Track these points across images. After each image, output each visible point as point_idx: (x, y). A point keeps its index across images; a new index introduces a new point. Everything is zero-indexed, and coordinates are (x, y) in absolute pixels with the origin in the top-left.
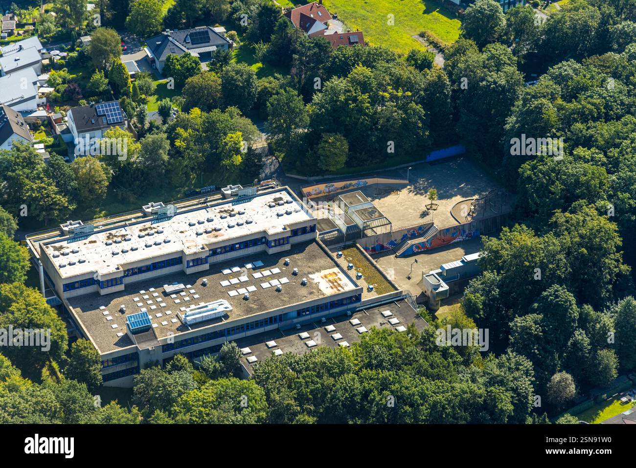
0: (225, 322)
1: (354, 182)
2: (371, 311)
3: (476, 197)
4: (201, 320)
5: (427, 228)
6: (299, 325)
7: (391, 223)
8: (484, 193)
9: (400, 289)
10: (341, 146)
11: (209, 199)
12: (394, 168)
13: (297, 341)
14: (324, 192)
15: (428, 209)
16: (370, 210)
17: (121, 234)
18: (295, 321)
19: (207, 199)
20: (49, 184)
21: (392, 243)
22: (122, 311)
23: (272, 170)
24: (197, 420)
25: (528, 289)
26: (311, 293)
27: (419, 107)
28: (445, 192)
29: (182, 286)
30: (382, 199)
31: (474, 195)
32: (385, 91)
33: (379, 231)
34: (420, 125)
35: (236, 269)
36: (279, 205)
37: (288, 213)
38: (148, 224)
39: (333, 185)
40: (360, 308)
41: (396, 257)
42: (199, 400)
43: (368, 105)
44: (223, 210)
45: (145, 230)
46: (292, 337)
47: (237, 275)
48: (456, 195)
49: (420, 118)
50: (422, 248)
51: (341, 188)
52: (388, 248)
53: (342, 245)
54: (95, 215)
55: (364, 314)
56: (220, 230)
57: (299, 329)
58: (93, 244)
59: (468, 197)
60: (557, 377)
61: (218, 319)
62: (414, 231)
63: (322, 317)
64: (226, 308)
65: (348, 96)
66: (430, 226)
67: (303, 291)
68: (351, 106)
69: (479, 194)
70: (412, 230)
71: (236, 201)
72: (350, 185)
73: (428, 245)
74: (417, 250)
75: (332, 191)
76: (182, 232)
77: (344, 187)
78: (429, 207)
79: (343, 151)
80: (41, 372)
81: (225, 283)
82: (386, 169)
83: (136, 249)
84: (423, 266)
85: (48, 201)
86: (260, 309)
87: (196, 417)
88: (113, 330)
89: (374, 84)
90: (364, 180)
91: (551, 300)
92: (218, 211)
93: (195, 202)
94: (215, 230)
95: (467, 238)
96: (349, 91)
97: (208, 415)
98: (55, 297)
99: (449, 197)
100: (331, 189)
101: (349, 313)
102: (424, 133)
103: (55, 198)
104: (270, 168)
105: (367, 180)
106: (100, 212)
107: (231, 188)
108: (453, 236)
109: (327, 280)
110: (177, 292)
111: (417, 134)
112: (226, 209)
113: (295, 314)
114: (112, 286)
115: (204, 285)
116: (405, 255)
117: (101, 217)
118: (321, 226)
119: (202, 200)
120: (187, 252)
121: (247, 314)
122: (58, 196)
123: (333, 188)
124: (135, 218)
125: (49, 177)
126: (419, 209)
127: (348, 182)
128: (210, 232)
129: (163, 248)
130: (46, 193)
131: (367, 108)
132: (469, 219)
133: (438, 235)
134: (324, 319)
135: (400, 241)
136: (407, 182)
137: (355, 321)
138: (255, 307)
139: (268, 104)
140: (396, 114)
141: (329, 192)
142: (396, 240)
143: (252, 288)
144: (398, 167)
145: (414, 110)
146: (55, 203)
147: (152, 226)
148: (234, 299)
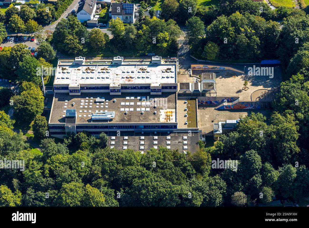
0: (109, 122)
1: (218, 67)
2: (180, 134)
3: (270, 89)
4: (98, 119)
5: (235, 99)
6: (143, 132)
7: (216, 93)
8: (275, 88)
9: (198, 128)
10: (214, 49)
11: (145, 60)
12: (243, 64)
13: (137, 140)
14: (202, 68)
15: (243, 89)
16: (210, 84)
17: (92, 69)
18: (143, 130)
19: (143, 60)
20: (76, 39)
21: (216, 102)
22: (72, 105)
23: (185, 52)
24: (53, 168)
25: (243, 147)
26: (154, 119)
27: (257, 39)
28: (257, 82)
29: (104, 100)
30: (226, 79)
31: (269, 88)
32: (243, 28)
33: (212, 95)
34: (256, 47)
35: (133, 98)
36: (167, 72)
37: (167, 78)
38: (106, 67)
39: (207, 66)
40: (175, 132)
41: (215, 109)
42: (58, 160)
43: (233, 33)
44: (142, 68)
45: (103, 69)
46: (137, 137)
47: (130, 101)
48: (261, 85)
49: (257, 44)
50: (229, 108)
51: (211, 68)
52: (214, 104)
53: (190, 97)
54: (98, 55)
55: (175, 135)
56: (133, 78)
57: (143, 134)
58: (78, 71)
59: (265, 88)
60: (237, 194)
61: (106, 120)
62: (228, 99)
63: (155, 131)
64: (112, 116)
65: (224, 26)
66: (237, 98)
67: (152, 117)
68: (223, 32)
69: (272, 88)
70: (228, 98)
71: (150, 65)
72: (216, 68)
73: (232, 107)
74: (226, 108)
75: (206, 68)
76: (117, 75)
77: (213, 68)
78: (243, 88)
79: (214, 52)
80: (31, 122)
81: (123, 103)
82: (239, 64)
83: (93, 78)
84: (223, 117)
85: (72, 46)
86: (127, 121)
87: (53, 167)
88: (63, 113)
89: (239, 23)
90: (223, 67)
91: (247, 157)
92: (140, 68)
93: (138, 60)
94: (131, 78)
95: (253, 108)
96: (225, 24)
97: (59, 167)
98: (52, 91)
99: (257, 85)
100: (206, 67)
101: (169, 132)
102: (257, 51)
103: (76, 45)
104: (184, 51)
105: (225, 67)
106: (101, 54)
107: (157, 57)
108: (246, 106)
109: (166, 114)
110: (100, 102)
111: (254, 51)
112: (143, 68)
113: (143, 127)
114: (75, 92)
115: (114, 102)
116: (219, 110)
117: (100, 57)
118: (183, 86)
119: (141, 60)
120: (111, 85)
121: (121, 121)
122: (78, 45)
123: (207, 67)
124: (108, 62)
125: (76, 35)
126: (239, 88)
127: (215, 66)
128: (128, 78)
129: (103, 81)
130: (73, 42)
131: (232, 34)
132: (258, 99)
133: (238, 104)
134: (155, 133)
135: (221, 102)
136: (244, 73)
137: (169, 137)
138: (126, 119)
139: (187, 22)
140: (244, 40)
141: (205, 69)
142: (218, 101)
143: (132, 109)
144: (245, 64)
145: (255, 40)
146: (76, 47)
147: (107, 69)
148: (121, 112)
